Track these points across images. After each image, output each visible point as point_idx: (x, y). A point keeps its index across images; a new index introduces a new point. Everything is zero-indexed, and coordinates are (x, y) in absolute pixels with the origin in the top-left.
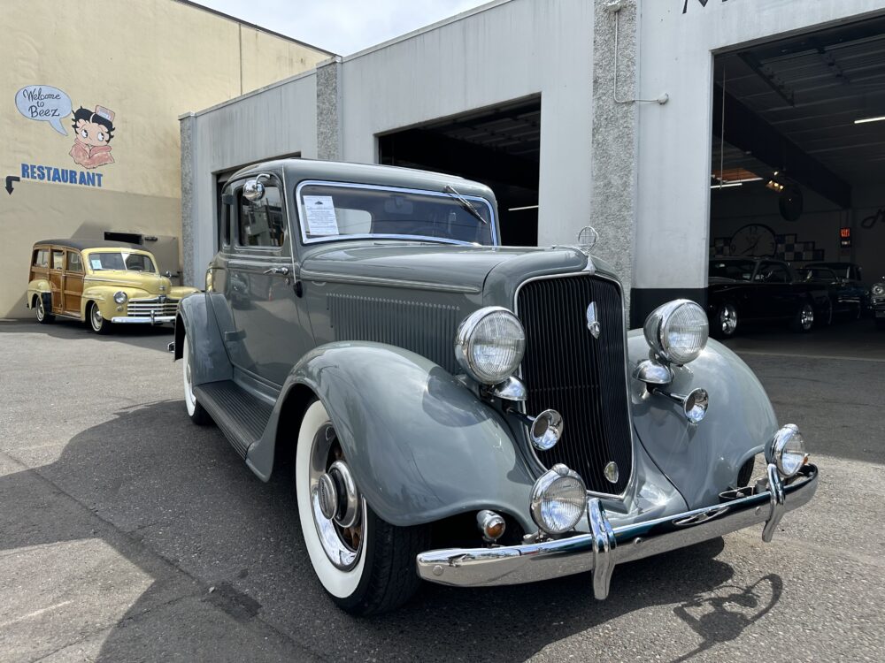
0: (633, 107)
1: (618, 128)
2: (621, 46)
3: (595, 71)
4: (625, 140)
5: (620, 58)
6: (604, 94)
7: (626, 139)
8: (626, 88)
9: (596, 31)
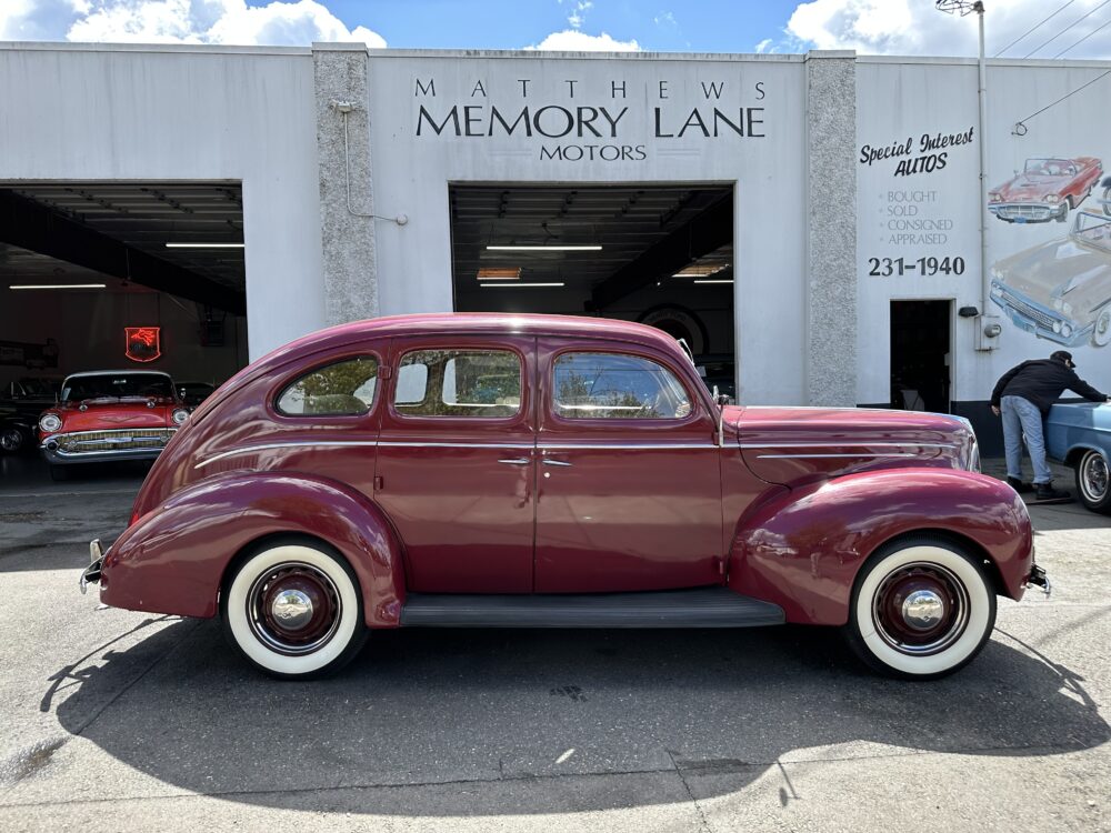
0: (371, 223)
1: (354, 242)
2: (353, 151)
3: (321, 172)
4: (364, 257)
5: (352, 164)
6: (335, 202)
7: (365, 255)
8: (361, 200)
9: (320, 127)
